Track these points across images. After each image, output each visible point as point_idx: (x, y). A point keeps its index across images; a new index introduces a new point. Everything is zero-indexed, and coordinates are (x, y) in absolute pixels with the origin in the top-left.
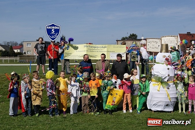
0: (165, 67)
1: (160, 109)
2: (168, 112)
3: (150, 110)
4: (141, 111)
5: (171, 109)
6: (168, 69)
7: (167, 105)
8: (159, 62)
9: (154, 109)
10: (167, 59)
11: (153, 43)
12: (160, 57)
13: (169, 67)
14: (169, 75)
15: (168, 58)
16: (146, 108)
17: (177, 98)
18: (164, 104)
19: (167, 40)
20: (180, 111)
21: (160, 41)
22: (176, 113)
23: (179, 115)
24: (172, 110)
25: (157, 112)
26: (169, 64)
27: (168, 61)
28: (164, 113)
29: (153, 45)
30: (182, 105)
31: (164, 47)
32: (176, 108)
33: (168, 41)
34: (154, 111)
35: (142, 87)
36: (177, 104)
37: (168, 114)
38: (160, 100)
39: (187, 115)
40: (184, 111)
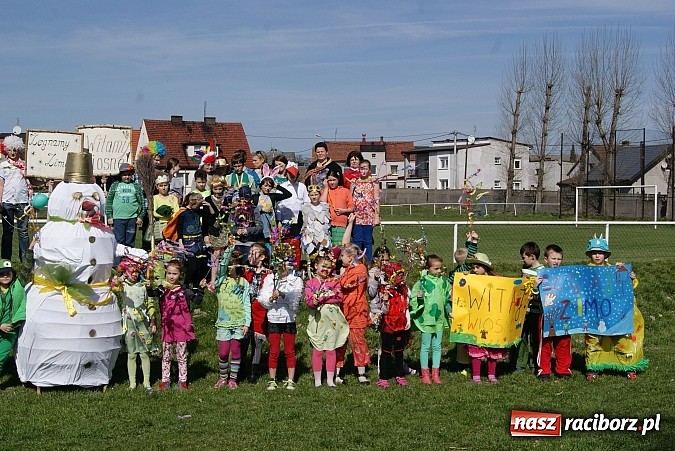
0: (81, 232)
1: (62, 380)
2: (93, 388)
5: (100, 378)
6: (92, 240)
7: (88, 365)
8: (62, 216)
9: (41, 380)
10: (87, 207)
11: (50, 149)
12: (63, 198)
13: (95, 231)
14: (93, 262)
15: (92, 200)
16: (15, 381)
17: (122, 340)
18: (77, 362)
19: (98, 141)
20: (133, 384)
21: (80, 141)
22: (119, 393)
23: (127, 396)
24: (106, 381)
25: (54, 393)
26: (95, 223)
27: (91, 213)
28: (78, 394)
29: (47, 154)
30: (139, 362)
31: (78, 164)
32: (119, 374)
33: (102, 144)
34: (42, 389)
36: (122, 357)
37: (91, 394)
38: (61, 347)
39: (155, 396)
40: (146, 383)
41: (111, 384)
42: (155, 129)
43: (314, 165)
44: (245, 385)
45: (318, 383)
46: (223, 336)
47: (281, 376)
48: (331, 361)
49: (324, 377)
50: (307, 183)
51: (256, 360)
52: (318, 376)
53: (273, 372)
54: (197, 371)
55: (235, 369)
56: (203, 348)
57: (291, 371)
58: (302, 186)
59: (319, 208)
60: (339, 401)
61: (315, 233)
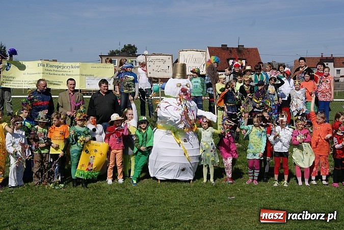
2: (186, 181)
3: (154, 178)
4: (139, 180)
5: (189, 177)
7: (183, 170)
8: (171, 95)
10: (184, 90)
12: (172, 86)
15: (186, 87)
16: (148, 176)
18: (178, 168)
19: (189, 57)
20: (205, 180)
22: (198, 184)
23: (202, 186)
24: (192, 178)
25: (167, 183)
27: (185, 93)
28: (178, 184)
29: (155, 66)
31: (179, 69)
32: (198, 174)
33: (191, 59)
34: (161, 181)
35: (141, 139)
36: (200, 168)
37: (184, 184)
38: (170, 161)
39: (216, 186)
40: (212, 180)
41: (194, 180)
43: (298, 70)
44: (262, 183)
45: (300, 183)
46: (250, 156)
47: (281, 179)
50: (295, 79)
51: (267, 170)
53: (276, 176)
54: (237, 174)
55: (256, 174)
56: (239, 163)
57: (286, 177)
58: (292, 80)
59: (299, 92)
60: (312, 193)
61: (298, 104)
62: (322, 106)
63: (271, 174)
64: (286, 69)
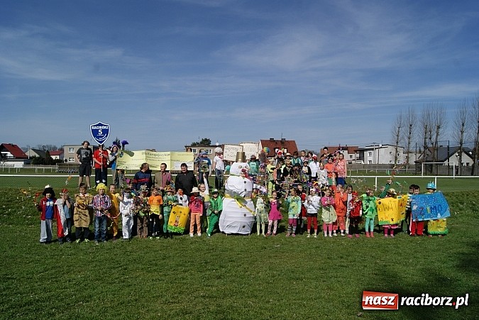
0: (241, 179)
1: (234, 231)
2: (245, 235)
3: (223, 232)
4: (212, 234)
5: (248, 231)
6: (245, 182)
7: (244, 227)
8: (234, 174)
9: (227, 232)
10: (243, 171)
11: (232, 151)
12: (235, 168)
13: (246, 179)
14: (246, 190)
15: (245, 168)
16: (218, 231)
17: (255, 218)
18: (239, 225)
20: (258, 234)
21: (241, 148)
22: (254, 236)
23: (257, 238)
25: (232, 236)
26: (246, 177)
27: (245, 173)
28: (240, 236)
29: (230, 153)
30: (261, 226)
31: (240, 156)
32: (254, 230)
34: (228, 234)
35: (214, 204)
36: (255, 225)
37: (244, 237)
38: (234, 220)
39: (266, 238)
40: (263, 233)
41: (251, 233)
42: (264, 143)
43: (323, 156)
44: (299, 235)
45: (326, 235)
46: (291, 217)
47: (312, 232)
48: (330, 228)
49: (328, 233)
50: (320, 162)
51: (302, 226)
52: (326, 232)
53: (309, 231)
54: (281, 230)
55: (294, 229)
56: (283, 221)
57: (316, 231)
58: (318, 163)
59: (323, 171)
60: (334, 242)
61: (323, 180)
62: (340, 181)
63: (305, 229)
64: (314, 155)
